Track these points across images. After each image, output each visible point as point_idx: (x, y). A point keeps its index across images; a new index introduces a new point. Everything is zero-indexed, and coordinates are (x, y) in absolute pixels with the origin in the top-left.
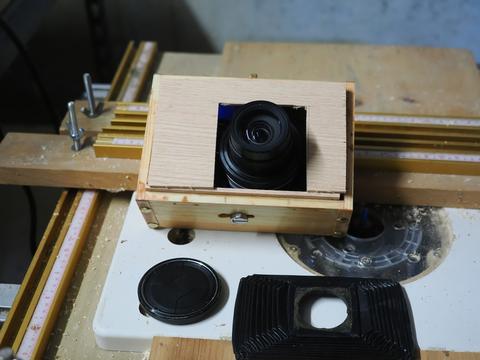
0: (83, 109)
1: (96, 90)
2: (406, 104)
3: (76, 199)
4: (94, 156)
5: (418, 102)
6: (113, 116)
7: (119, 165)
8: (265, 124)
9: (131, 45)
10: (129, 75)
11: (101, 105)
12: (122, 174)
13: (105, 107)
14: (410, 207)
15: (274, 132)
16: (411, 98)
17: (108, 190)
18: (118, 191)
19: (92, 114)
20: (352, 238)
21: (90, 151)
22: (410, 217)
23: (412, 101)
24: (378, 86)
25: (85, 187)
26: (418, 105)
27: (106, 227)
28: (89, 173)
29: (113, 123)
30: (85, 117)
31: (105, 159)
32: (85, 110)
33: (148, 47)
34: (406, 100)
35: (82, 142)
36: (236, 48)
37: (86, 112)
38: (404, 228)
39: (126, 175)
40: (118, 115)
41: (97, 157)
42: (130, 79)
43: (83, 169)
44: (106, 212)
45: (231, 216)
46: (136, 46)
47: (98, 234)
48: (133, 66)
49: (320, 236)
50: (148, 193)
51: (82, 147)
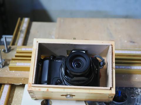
0: (3, 50)
1: (8, 38)
2: (131, 44)
3: (2, 88)
4: (9, 70)
5: (136, 43)
6: (16, 53)
7: (19, 74)
8: (79, 60)
9: (19, 19)
10: (19, 33)
11: (10, 48)
12: (21, 78)
13: (12, 48)
14: (137, 88)
15: (83, 63)
16: (133, 41)
17: (15, 84)
18: (19, 84)
19: (6, 52)
20: (115, 102)
21: (7, 68)
22: (137, 93)
23: (134, 42)
24: (120, 36)
25: (5, 83)
26: (136, 44)
27: (15, 99)
28: (7, 77)
29: (16, 56)
30: (4, 53)
31: (13, 71)
32: (4, 50)
33: (26, 20)
34: (131, 42)
35: (3, 64)
36: (62, 20)
37: (4, 51)
38: (135, 97)
39: (23, 78)
40: (17, 52)
41: (10, 70)
42: (20, 34)
43: (5, 76)
44: (14, 93)
45: (66, 96)
46: (21, 20)
47: (11, 102)
48: (21, 29)
49: (102, 102)
50: (32, 88)
51: (3, 66)
